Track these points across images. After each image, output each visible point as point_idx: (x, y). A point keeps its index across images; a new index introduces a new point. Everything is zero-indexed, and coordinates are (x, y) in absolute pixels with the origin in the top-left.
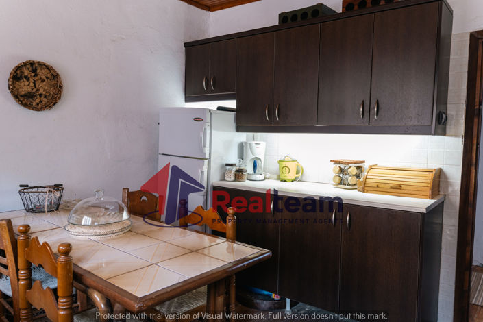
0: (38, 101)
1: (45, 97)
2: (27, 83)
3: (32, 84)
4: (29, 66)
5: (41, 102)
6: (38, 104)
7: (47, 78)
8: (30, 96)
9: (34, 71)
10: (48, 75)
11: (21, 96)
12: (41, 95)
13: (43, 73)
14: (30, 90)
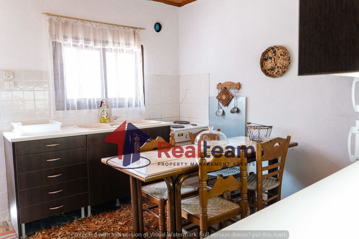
0: (276, 71)
1: (280, 68)
2: (270, 61)
3: (273, 61)
4: (271, 50)
5: (278, 71)
6: (276, 73)
7: (281, 55)
8: (272, 69)
9: (275, 52)
10: (282, 53)
11: (268, 70)
12: (278, 67)
13: (279, 52)
14: (272, 65)
